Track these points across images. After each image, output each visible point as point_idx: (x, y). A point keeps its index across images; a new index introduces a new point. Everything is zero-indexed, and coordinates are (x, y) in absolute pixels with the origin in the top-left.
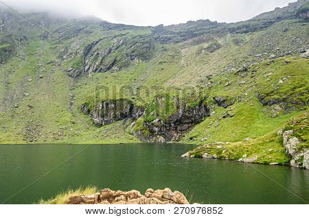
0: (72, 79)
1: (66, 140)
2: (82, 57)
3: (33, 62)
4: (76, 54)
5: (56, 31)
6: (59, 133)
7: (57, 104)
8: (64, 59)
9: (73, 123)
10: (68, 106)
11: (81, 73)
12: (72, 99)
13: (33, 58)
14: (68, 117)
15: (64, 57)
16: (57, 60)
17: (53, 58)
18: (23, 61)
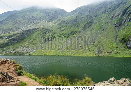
0: (117, 28)
1: (113, 55)
2: (121, 16)
3: (100, 24)
4: (118, 16)
5: (109, 8)
6: (110, 52)
7: (110, 40)
8: (113, 20)
9: (117, 48)
10: (114, 40)
11: (121, 24)
12: (117, 37)
13: (100, 23)
14: (114, 45)
15: (113, 18)
16: (110, 21)
17: (108, 20)
18: (97, 25)
